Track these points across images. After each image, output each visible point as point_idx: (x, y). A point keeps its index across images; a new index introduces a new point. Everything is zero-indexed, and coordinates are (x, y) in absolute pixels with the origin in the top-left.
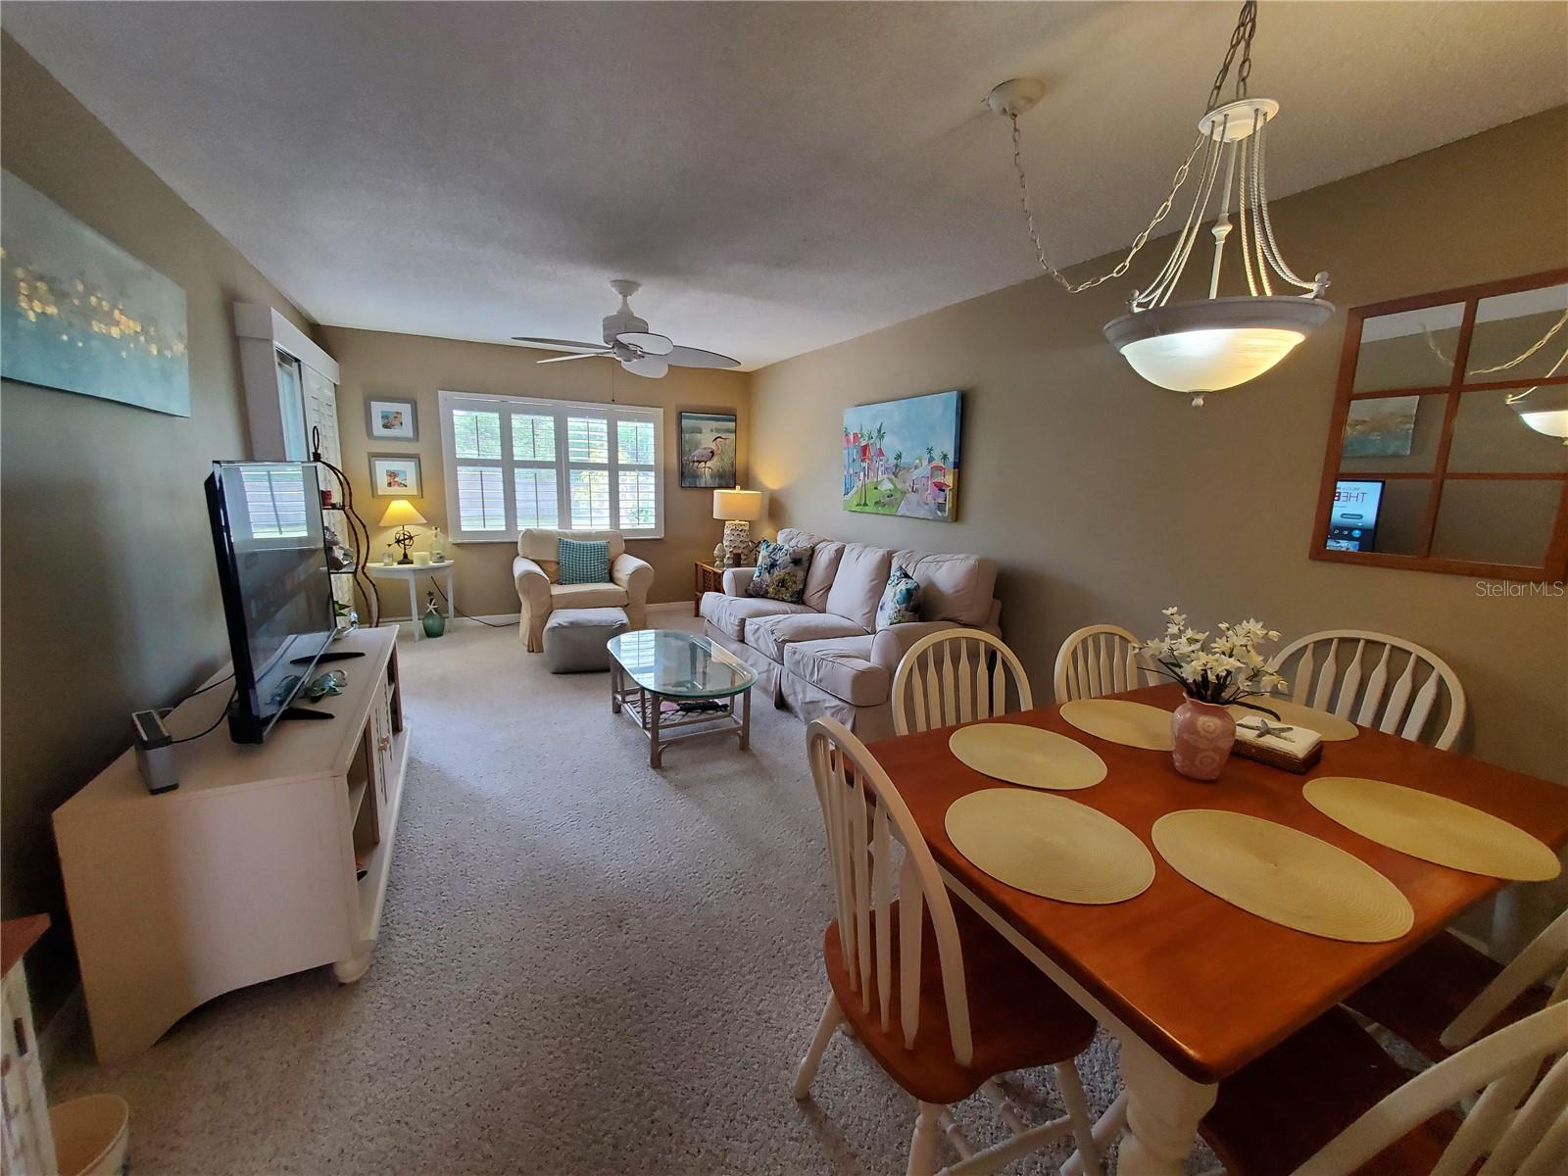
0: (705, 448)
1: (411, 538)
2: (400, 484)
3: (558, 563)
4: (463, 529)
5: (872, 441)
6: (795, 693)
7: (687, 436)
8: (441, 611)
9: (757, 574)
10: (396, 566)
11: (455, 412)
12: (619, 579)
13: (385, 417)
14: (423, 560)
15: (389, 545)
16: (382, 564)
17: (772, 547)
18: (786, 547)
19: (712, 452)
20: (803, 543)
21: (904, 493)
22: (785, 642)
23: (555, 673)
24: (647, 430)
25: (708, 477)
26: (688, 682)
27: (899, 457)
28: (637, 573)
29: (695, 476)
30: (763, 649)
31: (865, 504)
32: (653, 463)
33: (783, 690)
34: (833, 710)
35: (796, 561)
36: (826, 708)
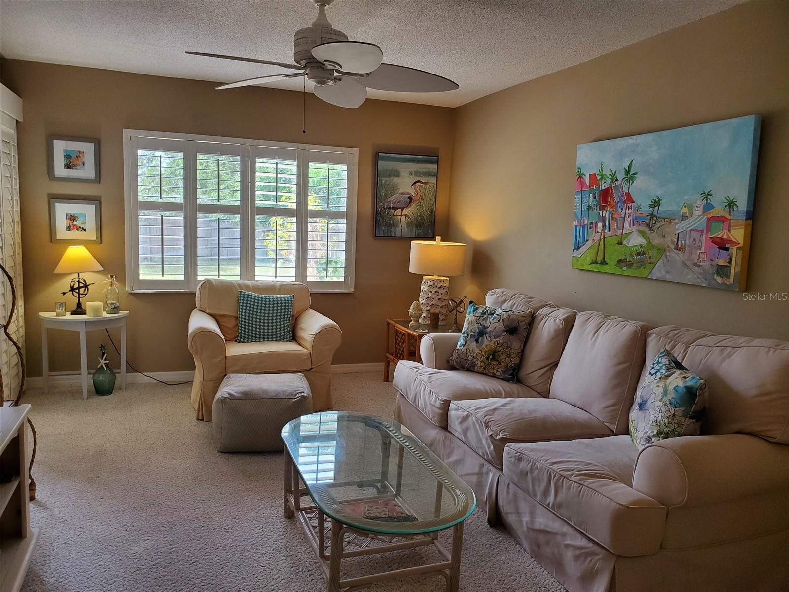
0: (403, 194)
1: (86, 286)
2: (78, 228)
3: (237, 318)
4: (141, 277)
5: (616, 184)
6: (518, 513)
7: (383, 180)
8: (113, 366)
9: (461, 342)
10: (68, 316)
11: (140, 152)
12: (303, 338)
13: (67, 156)
14: (96, 311)
15: (64, 293)
16: (54, 314)
17: (480, 311)
18: (499, 311)
19: (410, 198)
20: (518, 307)
21: (661, 250)
22: (505, 441)
23: (222, 453)
24: (341, 172)
25: (404, 225)
26: (377, 481)
27: (656, 203)
28: (323, 333)
29: (390, 225)
30: (474, 443)
31: (604, 263)
32: (345, 210)
33: (500, 503)
34: (578, 552)
35: (512, 330)
36: (567, 546)
